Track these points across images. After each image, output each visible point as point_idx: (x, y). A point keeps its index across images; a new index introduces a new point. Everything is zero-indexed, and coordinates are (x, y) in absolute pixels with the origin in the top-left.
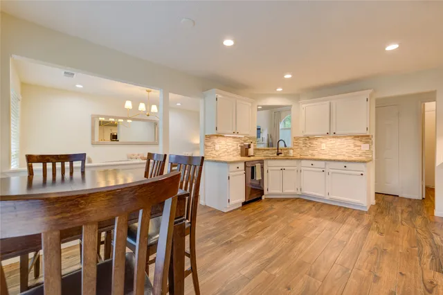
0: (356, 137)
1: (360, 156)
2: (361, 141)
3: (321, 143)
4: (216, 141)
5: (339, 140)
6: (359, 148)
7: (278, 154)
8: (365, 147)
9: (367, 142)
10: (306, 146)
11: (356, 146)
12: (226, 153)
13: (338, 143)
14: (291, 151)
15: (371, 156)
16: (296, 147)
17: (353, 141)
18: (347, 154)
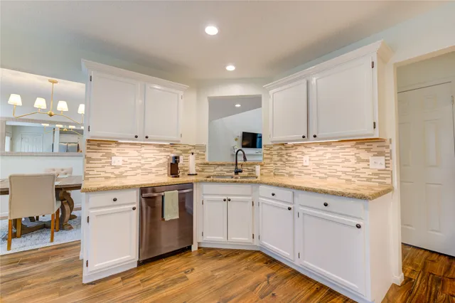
0: (360, 142)
1: (369, 180)
2: (368, 150)
3: (303, 153)
4: (114, 150)
5: (330, 149)
6: (365, 165)
7: (237, 172)
8: (378, 163)
9: (380, 154)
10: (281, 160)
11: (359, 160)
12: (139, 171)
13: (329, 155)
14: (258, 168)
15: (388, 181)
16: (268, 161)
17: (353, 151)
18: (343, 176)
